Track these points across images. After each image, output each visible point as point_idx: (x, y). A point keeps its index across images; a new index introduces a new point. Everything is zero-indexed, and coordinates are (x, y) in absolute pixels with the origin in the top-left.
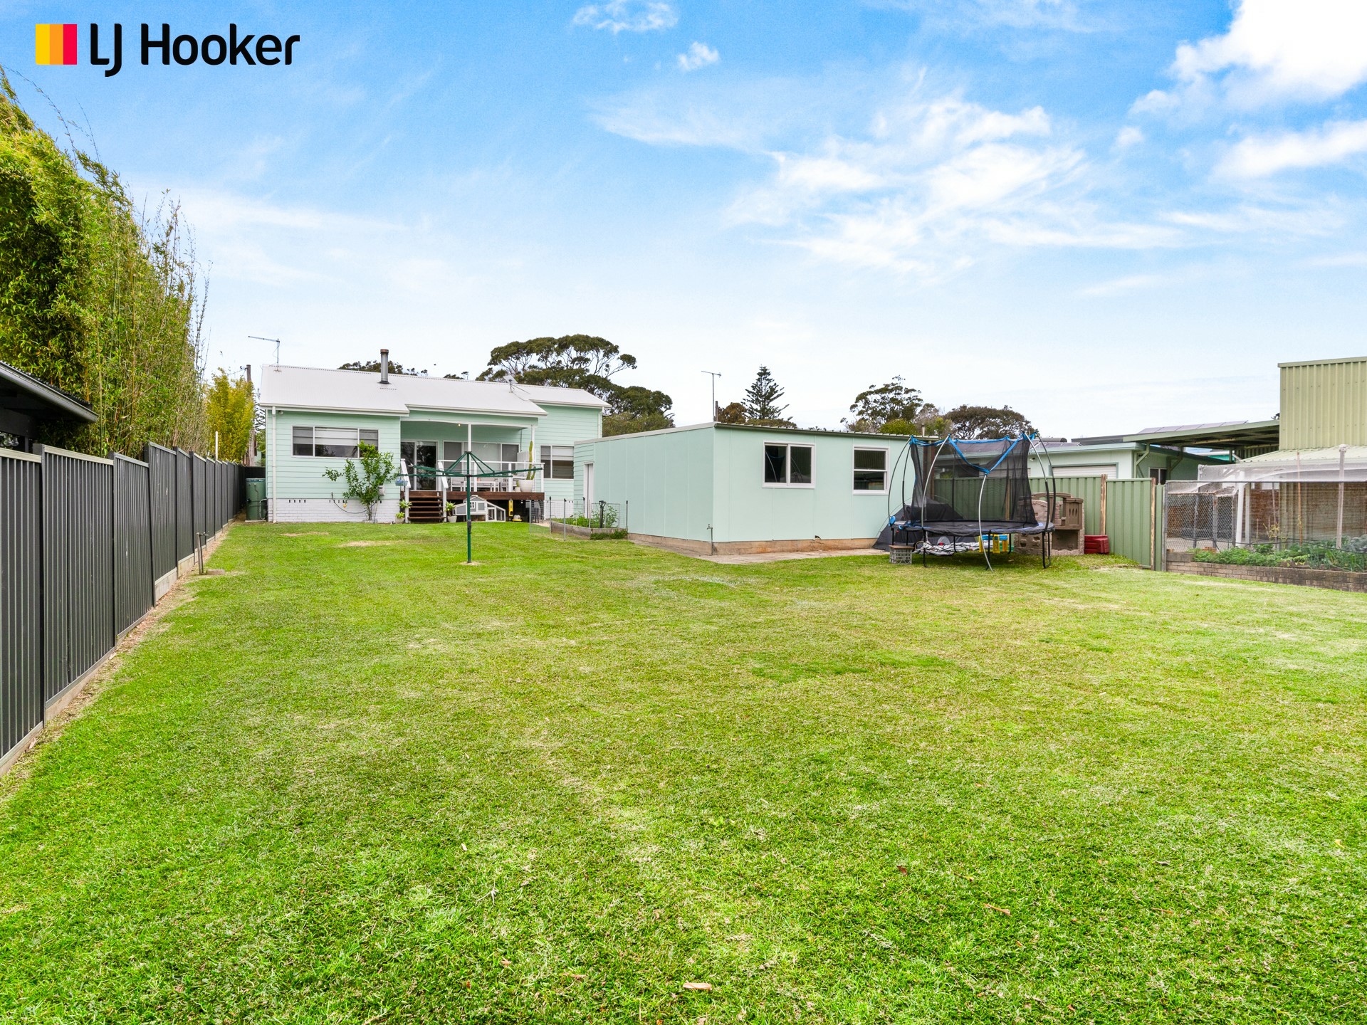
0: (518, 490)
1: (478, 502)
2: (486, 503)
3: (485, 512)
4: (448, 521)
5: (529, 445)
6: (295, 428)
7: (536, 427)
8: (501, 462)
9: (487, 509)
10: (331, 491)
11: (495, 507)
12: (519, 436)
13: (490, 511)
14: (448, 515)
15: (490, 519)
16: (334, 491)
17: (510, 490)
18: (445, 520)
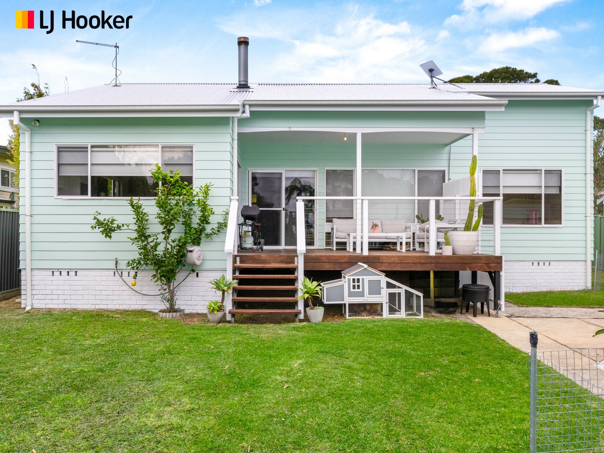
0: (447, 251)
1: (367, 278)
2: (384, 280)
3: (383, 298)
4: (307, 319)
5: (470, 163)
6: (61, 150)
7: (482, 131)
8: (417, 198)
9: (385, 292)
10: (113, 256)
11: (402, 289)
12: (445, 156)
13: (392, 296)
14: (306, 305)
15: (392, 310)
16: (120, 256)
17: (432, 251)
18: (302, 316)
